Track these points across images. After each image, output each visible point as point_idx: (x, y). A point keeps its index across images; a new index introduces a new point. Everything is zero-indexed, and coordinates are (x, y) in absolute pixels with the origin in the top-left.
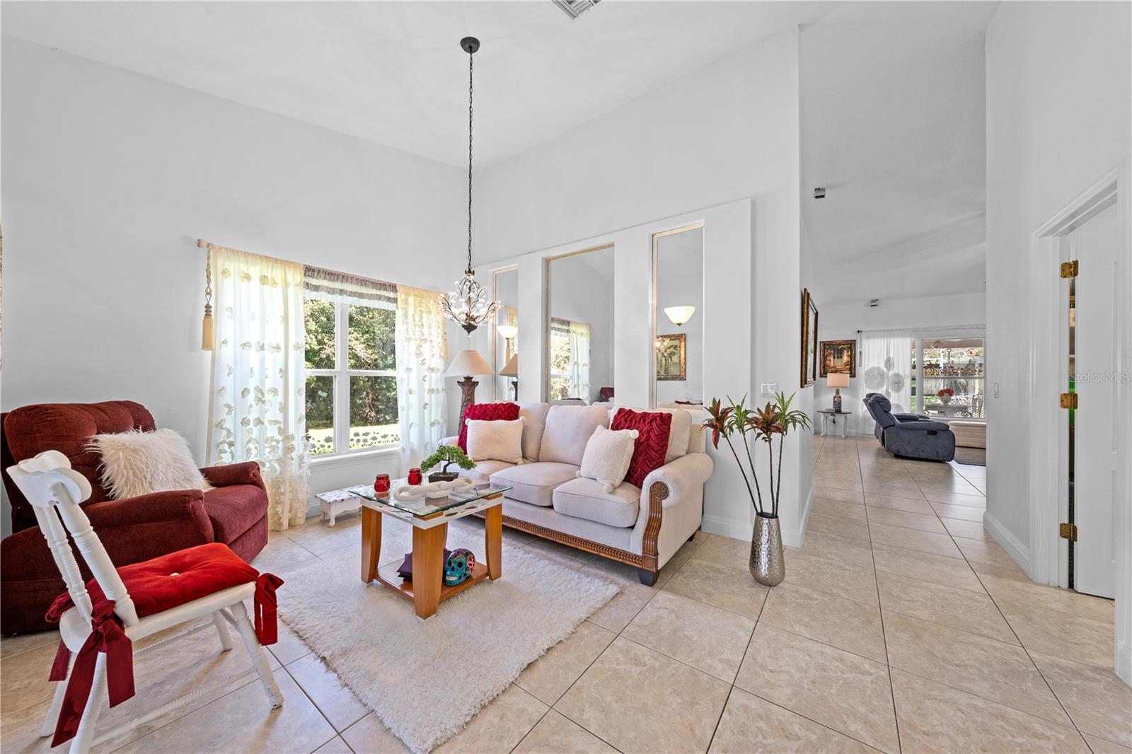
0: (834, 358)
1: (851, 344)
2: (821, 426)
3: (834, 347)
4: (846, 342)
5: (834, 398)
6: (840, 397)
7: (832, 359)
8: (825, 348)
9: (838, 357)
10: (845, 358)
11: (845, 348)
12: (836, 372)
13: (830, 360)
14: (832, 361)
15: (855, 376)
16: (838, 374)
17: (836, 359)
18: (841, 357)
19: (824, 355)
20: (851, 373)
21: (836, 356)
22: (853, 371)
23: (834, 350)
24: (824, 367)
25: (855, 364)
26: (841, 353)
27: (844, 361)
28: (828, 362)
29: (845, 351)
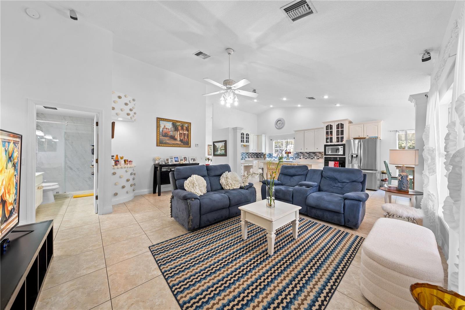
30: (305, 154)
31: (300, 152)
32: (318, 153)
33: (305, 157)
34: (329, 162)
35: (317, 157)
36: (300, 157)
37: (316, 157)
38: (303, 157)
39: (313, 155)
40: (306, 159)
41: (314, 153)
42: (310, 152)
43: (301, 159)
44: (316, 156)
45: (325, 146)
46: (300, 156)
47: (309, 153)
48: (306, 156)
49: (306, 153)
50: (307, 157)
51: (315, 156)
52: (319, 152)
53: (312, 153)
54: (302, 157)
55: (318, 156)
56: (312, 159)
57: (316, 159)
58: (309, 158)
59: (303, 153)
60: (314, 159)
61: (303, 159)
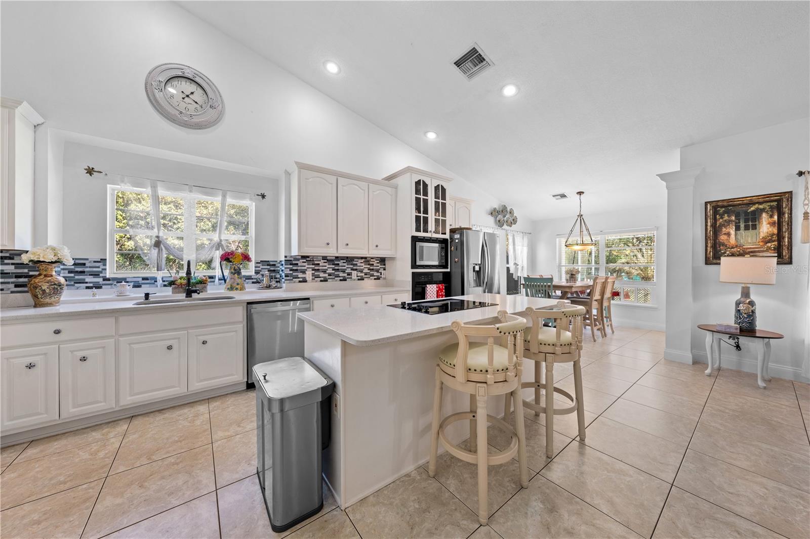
0: (738, 228)
1: (779, 202)
2: (705, 350)
3: (738, 209)
4: (766, 198)
5: (738, 304)
6: (752, 303)
7: (733, 232)
8: (715, 212)
9: (747, 228)
10: (766, 227)
11: (763, 210)
12: (741, 255)
13: (729, 234)
14: (731, 236)
15: (790, 262)
16: (747, 259)
17: (742, 231)
18: (754, 227)
19: (714, 226)
20: (780, 256)
21: (742, 225)
22: (785, 252)
23: (738, 216)
24: (714, 247)
25: (790, 238)
26: (754, 220)
27: (762, 235)
28: (723, 238)
29: (764, 215)
30: (322, 263)
31: (303, 257)
32: (360, 261)
33: (322, 275)
34: (428, 285)
35: (360, 274)
36: (301, 275)
37: (354, 273)
39: (347, 267)
40: (325, 280)
41: (349, 260)
42: (337, 258)
43: (304, 281)
44: (356, 270)
45: (415, 240)
46: (304, 272)
47: (334, 261)
48: (325, 272)
49: (324, 258)
50: (330, 275)
51: (352, 269)
52: (362, 258)
53: (342, 258)
54: (309, 275)
55: (361, 271)
56: (345, 280)
57: (354, 280)
58: (334, 277)
59: (315, 260)
60: (350, 279)
61: (314, 281)
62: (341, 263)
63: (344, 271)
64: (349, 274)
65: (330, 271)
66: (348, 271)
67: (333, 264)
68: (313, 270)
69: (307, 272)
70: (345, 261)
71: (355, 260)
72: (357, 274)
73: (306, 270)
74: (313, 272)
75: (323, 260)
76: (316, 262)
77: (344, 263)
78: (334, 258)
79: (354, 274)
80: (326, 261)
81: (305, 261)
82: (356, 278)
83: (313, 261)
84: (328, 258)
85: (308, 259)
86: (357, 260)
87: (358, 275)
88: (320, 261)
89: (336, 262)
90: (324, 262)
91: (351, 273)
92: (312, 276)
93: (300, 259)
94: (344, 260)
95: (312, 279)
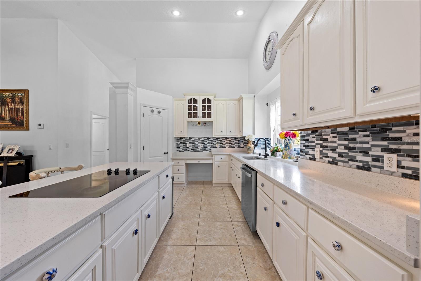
30: (330, 137)
36: (311, 152)
38: (321, 152)
40: (334, 162)
43: (313, 159)
46: (313, 148)
50: (341, 155)
54: (317, 152)
56: (366, 168)
57: (392, 174)
58: (347, 160)
59: (323, 134)
60: (379, 170)
61: (322, 161)
62: (359, 136)
63: (365, 152)
64: (376, 159)
65: (341, 150)
66: (377, 152)
67: (346, 140)
68: (321, 147)
69: (315, 149)
70: (368, 133)
71: (394, 129)
72: (399, 162)
73: (315, 146)
74: (321, 149)
75: (332, 133)
76: (325, 137)
77: (365, 136)
78: (346, 129)
79: (390, 160)
80: (335, 135)
81: (314, 136)
82: (394, 168)
83: (322, 135)
84: (339, 130)
85: (317, 134)
86: (401, 128)
87: (403, 164)
88: (329, 135)
89: (351, 136)
90: (334, 137)
91: (383, 157)
92: (320, 154)
93: (310, 134)
94: (366, 131)
95: (320, 158)
